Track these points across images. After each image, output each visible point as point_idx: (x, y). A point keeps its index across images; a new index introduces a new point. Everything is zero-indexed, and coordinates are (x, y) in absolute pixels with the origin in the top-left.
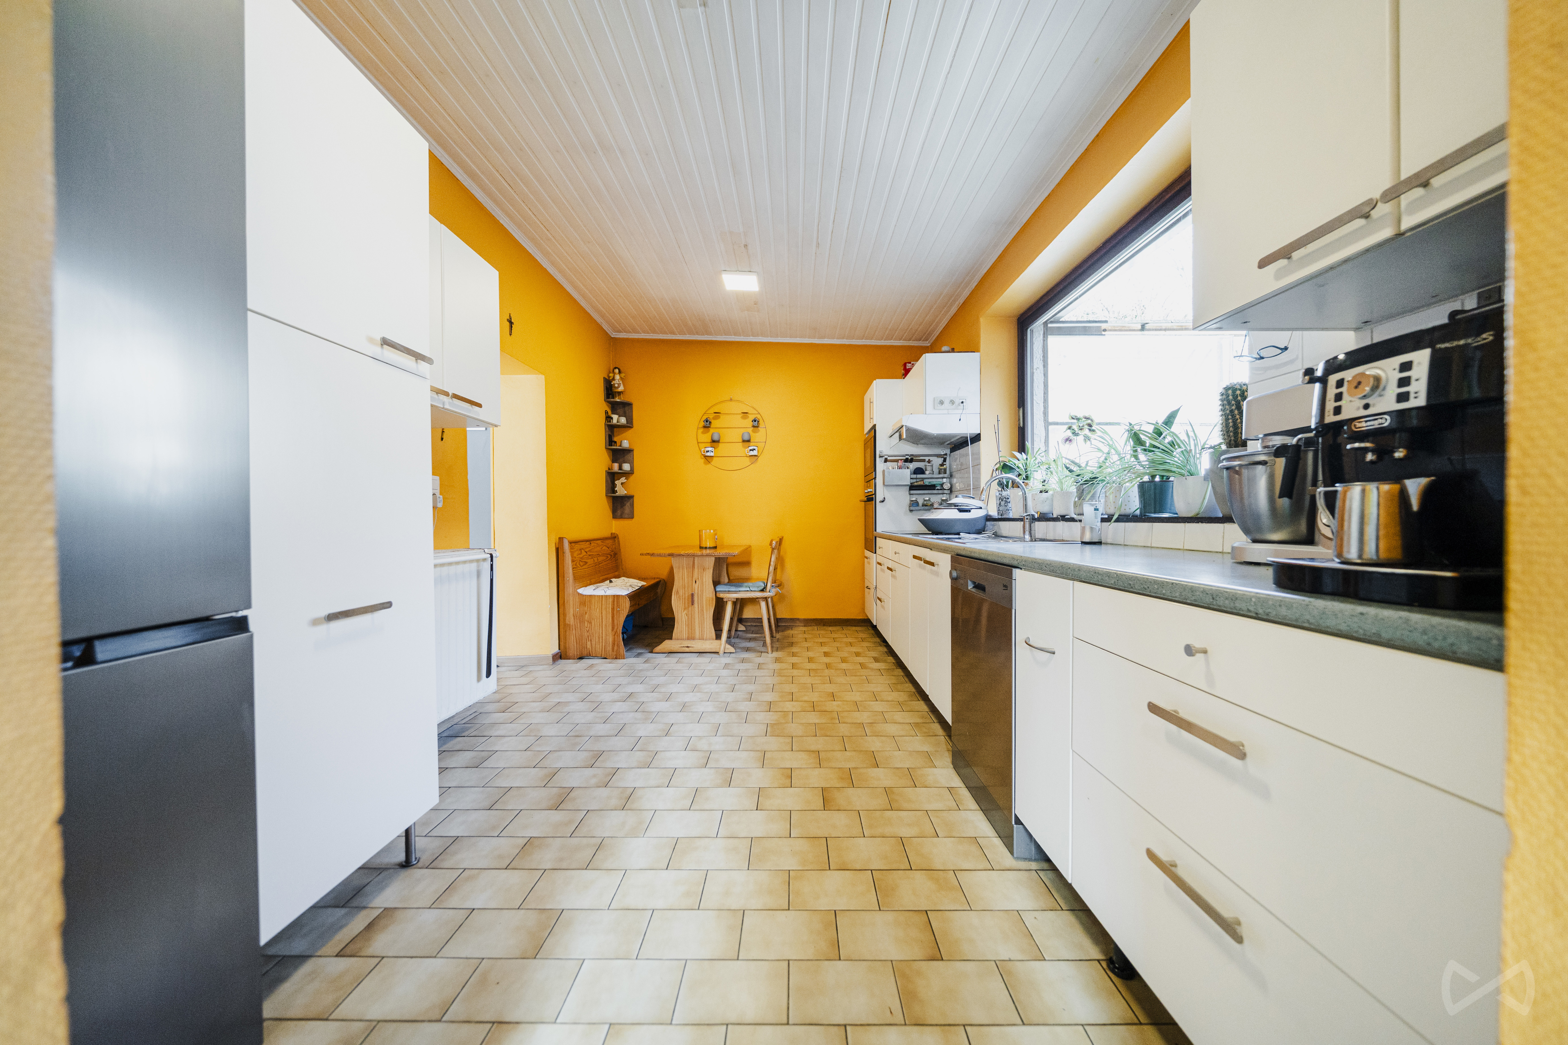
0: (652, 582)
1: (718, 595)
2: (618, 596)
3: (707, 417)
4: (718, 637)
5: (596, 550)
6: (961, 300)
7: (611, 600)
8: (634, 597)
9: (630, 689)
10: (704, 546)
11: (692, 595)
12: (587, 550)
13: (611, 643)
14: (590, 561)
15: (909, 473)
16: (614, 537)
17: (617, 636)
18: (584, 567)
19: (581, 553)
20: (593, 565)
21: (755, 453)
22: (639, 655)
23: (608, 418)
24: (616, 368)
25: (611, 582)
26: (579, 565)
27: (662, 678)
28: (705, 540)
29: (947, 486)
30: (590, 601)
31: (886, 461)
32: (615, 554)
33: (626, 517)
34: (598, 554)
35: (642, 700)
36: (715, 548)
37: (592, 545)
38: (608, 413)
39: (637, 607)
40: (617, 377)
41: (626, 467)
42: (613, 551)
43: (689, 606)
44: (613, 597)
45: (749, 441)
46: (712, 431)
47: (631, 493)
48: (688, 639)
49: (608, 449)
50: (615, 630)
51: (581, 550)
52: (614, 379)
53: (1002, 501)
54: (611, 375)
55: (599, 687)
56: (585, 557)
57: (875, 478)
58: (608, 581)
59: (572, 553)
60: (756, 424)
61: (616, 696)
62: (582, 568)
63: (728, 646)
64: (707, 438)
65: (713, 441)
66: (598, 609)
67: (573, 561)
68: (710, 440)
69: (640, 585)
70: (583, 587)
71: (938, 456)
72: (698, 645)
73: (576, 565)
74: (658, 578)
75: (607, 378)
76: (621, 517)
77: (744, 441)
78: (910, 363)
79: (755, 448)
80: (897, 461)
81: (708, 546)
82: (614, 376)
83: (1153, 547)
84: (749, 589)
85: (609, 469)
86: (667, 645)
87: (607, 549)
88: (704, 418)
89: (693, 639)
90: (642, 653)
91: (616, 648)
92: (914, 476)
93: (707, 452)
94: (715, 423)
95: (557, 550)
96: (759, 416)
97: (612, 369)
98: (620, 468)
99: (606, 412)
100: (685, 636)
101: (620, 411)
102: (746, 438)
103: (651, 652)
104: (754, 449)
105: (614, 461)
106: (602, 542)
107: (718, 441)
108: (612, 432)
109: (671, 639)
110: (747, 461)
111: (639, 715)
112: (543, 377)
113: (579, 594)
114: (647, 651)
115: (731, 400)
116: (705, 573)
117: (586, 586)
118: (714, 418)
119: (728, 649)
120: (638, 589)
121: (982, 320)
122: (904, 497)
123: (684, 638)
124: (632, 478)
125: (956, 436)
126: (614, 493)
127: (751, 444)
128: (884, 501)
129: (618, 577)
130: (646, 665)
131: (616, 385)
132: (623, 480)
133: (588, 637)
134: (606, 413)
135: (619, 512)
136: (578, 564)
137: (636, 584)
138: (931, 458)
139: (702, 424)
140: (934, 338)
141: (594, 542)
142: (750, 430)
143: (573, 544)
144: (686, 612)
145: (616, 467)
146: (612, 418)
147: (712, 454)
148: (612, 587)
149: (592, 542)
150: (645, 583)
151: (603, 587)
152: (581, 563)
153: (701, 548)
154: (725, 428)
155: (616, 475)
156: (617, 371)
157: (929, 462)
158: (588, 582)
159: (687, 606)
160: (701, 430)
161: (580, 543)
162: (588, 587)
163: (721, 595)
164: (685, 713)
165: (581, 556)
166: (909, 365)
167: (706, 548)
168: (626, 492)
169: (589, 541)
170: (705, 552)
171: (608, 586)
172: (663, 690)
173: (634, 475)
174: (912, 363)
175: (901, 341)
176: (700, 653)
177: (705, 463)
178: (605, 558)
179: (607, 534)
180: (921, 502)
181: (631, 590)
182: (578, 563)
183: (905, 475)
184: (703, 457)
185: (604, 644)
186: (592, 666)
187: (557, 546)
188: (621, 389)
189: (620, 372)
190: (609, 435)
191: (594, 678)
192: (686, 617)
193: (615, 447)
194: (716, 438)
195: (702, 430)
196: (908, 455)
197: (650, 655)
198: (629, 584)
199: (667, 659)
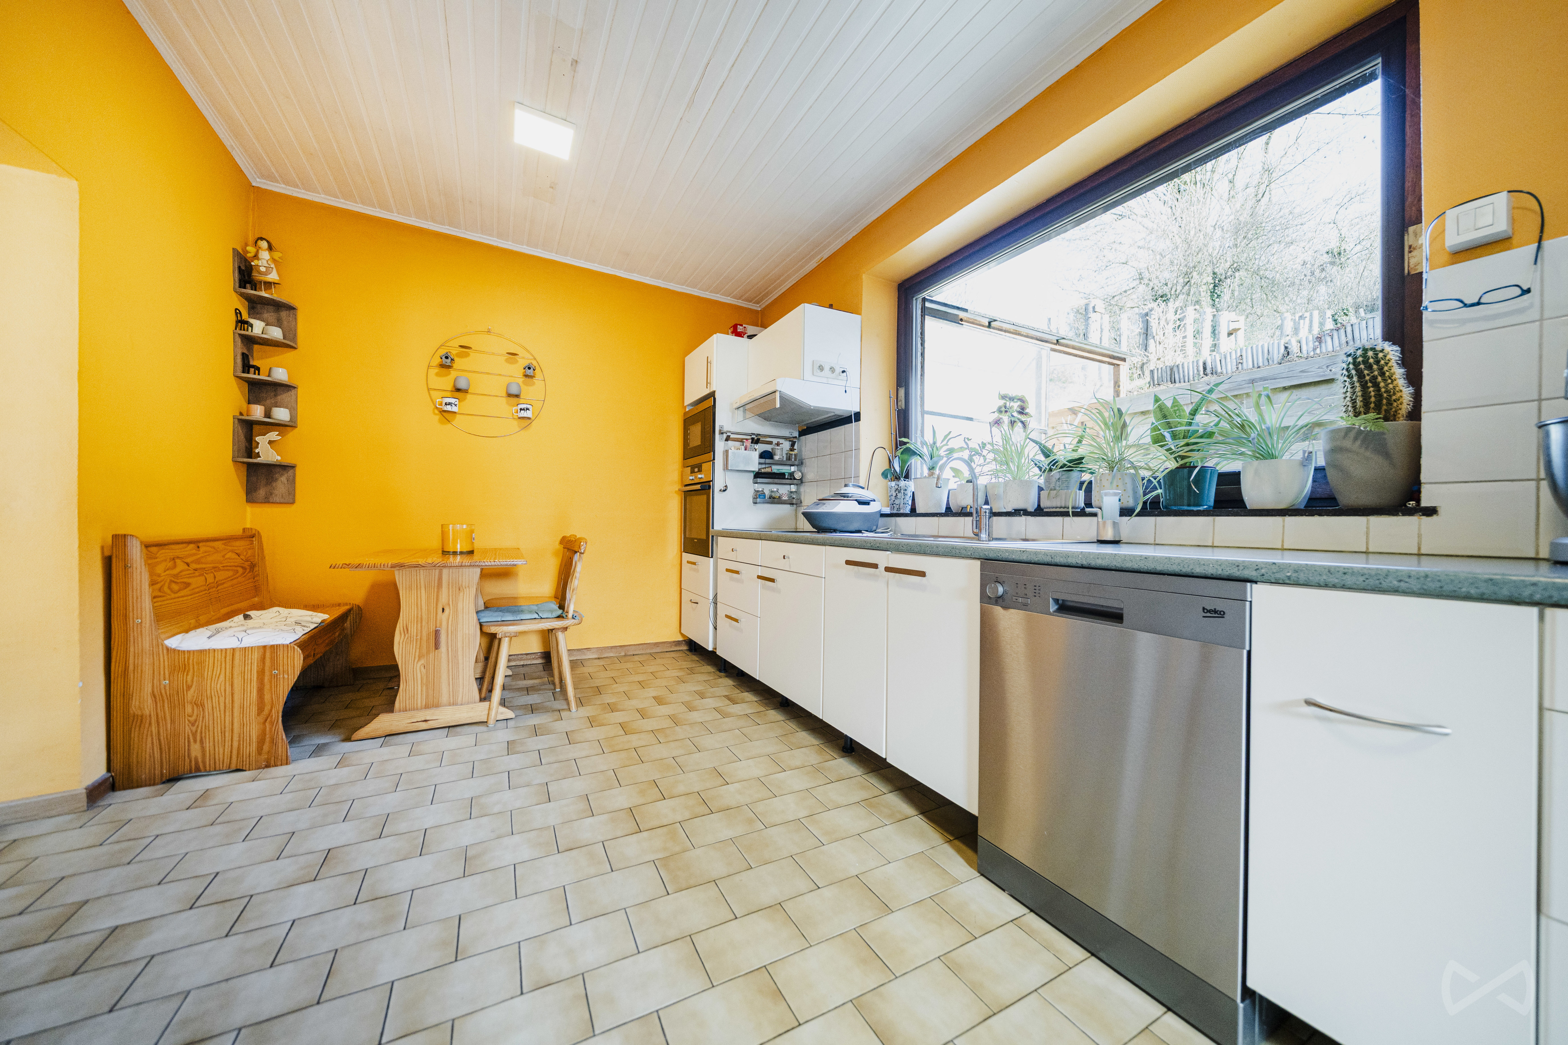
0: (338, 612)
1: (487, 630)
2: (274, 648)
3: (447, 351)
4: (485, 697)
5: (210, 559)
6: (826, 254)
7: (256, 656)
8: (307, 644)
9: (322, 841)
10: (452, 550)
11: (437, 633)
12: (188, 560)
13: (254, 739)
14: (197, 582)
15: (757, 456)
16: (250, 536)
17: (272, 723)
18: (182, 593)
19: (175, 566)
20: (202, 588)
21: (528, 414)
22: (319, 750)
23: (242, 323)
24: (262, 239)
25: (247, 617)
26: (169, 592)
27: (389, 797)
28: (453, 539)
29: (798, 475)
30: (201, 663)
31: (728, 439)
32: (253, 566)
33: (278, 501)
34: (214, 568)
35: (359, 865)
36: (471, 552)
37: (202, 549)
38: (240, 313)
39: (311, 661)
40: (265, 255)
41: (281, 414)
42: (247, 561)
43: (428, 652)
44: (262, 650)
45: (517, 396)
46: (453, 374)
47: (288, 461)
48: (427, 707)
49: (237, 377)
50: (266, 711)
51: (174, 559)
52: (256, 257)
53: (899, 492)
54: (251, 250)
55: (237, 852)
56: (184, 573)
57: (714, 459)
58: (241, 617)
59: (151, 568)
60: (529, 372)
61: (288, 868)
62: (176, 595)
63: (502, 709)
64: (446, 382)
65: (458, 390)
66: (222, 676)
67: (153, 583)
68: (450, 387)
69: (319, 621)
70: (179, 633)
71: (785, 438)
72: (446, 715)
73: (160, 590)
74: (346, 604)
75: (240, 251)
76: (267, 501)
77: (510, 395)
78: (742, 325)
79: (529, 406)
80: (741, 441)
81: (459, 550)
82: (257, 252)
83: (1215, 547)
84: (537, 616)
85: (241, 414)
86: (383, 722)
87: (237, 557)
88: (442, 352)
89: (437, 706)
90: (328, 744)
91: (266, 747)
92: (763, 461)
93: (446, 404)
94: (459, 363)
95: (108, 563)
96: (535, 363)
97: (251, 240)
98: (268, 414)
99: (238, 312)
100: (420, 701)
101: (270, 315)
102: (514, 391)
103: (348, 739)
104: (528, 409)
105: (252, 400)
106: (224, 544)
107: (466, 391)
108: (250, 349)
109: (391, 710)
110: (515, 425)
111: (364, 913)
112: (74, 184)
113: (168, 649)
114: (337, 739)
115: (489, 331)
116: (461, 594)
117: (187, 631)
118: (459, 355)
119: (502, 713)
120: (317, 627)
121: (864, 276)
122: (747, 487)
123: (419, 705)
124: (292, 434)
125: (828, 412)
126: (251, 457)
127: (521, 401)
128: (726, 490)
129: (261, 607)
130: (344, 772)
131: (263, 269)
132: (273, 435)
133: (194, 735)
134: (236, 314)
135: (262, 492)
136: (166, 588)
137: (309, 619)
138: (781, 441)
139: (437, 361)
140: (770, 301)
141: (208, 544)
142: (521, 380)
143: (154, 549)
144: (422, 661)
145: (257, 412)
146: (252, 326)
147: (454, 409)
148: (253, 628)
149: (200, 545)
150: (325, 616)
151: (230, 632)
152: (175, 587)
153: (445, 553)
154: (482, 373)
155: (256, 428)
156: (264, 244)
157: (778, 444)
158: (193, 621)
159: (424, 650)
160: (434, 371)
161: (173, 546)
162: (192, 633)
163: (493, 630)
164: (477, 879)
165: (175, 572)
166: (741, 327)
167: (455, 553)
168: (279, 458)
169: (196, 542)
170: (452, 559)
171: (244, 628)
172: (403, 827)
173: (296, 430)
174: (744, 326)
175: (729, 298)
176: (449, 727)
177: (440, 422)
178: (230, 573)
179: (235, 529)
180: (767, 493)
181: (299, 633)
182: (167, 585)
183: (752, 460)
184: (437, 412)
185: (235, 744)
186: (206, 795)
187: (107, 553)
188: (273, 277)
189: (270, 248)
190: (243, 354)
191: (217, 829)
192: (424, 671)
193: (256, 376)
194: (462, 385)
195: (437, 370)
196: (754, 434)
197: (348, 745)
198: (293, 620)
199: (385, 750)
